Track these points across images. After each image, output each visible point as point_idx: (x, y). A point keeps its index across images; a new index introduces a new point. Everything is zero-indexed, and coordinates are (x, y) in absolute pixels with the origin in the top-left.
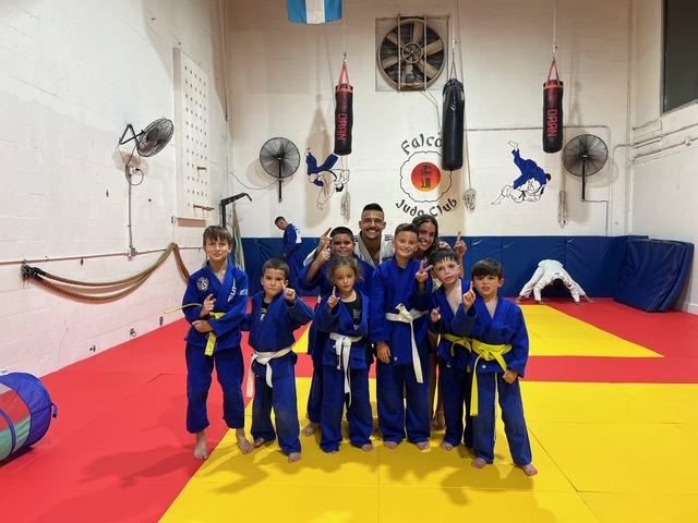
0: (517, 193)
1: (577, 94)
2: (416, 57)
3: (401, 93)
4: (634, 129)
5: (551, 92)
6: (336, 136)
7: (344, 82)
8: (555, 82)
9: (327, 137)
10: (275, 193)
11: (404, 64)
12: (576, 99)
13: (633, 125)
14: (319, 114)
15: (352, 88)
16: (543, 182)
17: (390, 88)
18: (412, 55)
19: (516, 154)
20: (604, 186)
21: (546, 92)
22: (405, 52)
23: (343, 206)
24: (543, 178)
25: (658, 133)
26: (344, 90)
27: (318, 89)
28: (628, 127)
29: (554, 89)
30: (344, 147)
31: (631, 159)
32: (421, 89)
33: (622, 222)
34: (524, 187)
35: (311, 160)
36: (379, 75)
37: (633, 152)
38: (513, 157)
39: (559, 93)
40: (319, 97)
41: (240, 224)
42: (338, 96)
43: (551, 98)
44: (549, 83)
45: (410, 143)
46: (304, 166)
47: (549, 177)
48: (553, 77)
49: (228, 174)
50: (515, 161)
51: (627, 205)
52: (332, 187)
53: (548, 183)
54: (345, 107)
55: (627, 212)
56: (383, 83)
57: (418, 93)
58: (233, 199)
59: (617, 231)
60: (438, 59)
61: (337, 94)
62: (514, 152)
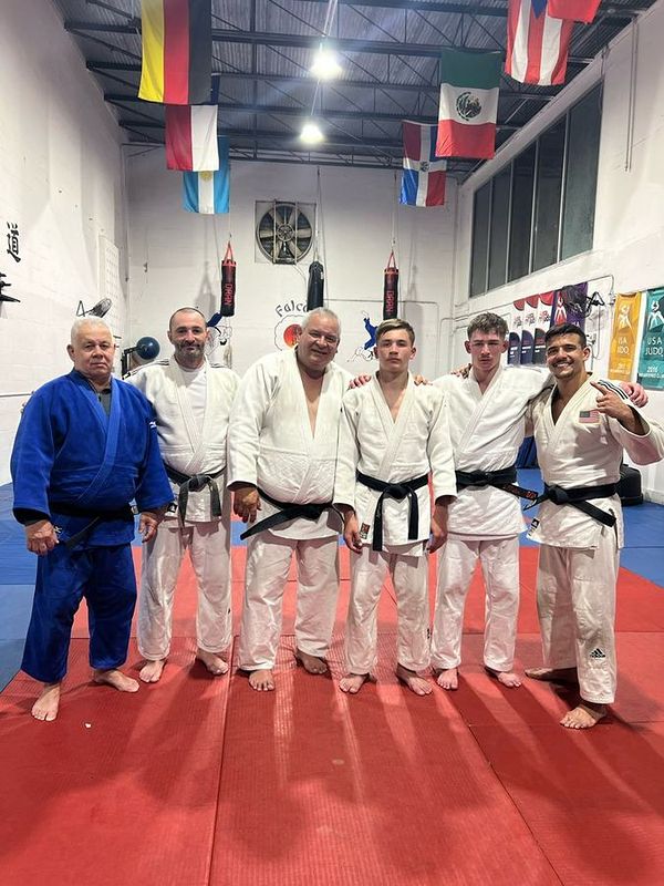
0: (367, 353)
1: (414, 276)
3: (276, 266)
4: (456, 306)
5: (389, 277)
6: (222, 301)
7: (229, 258)
8: (393, 269)
9: (213, 298)
12: (413, 280)
13: (456, 303)
14: (206, 280)
15: (235, 263)
17: (267, 261)
18: (285, 234)
19: (367, 321)
21: (386, 276)
23: (226, 357)
26: (229, 265)
27: (206, 257)
28: (452, 305)
29: (392, 274)
30: (228, 310)
31: (454, 329)
32: (292, 263)
34: (372, 349)
36: (258, 249)
37: (455, 324)
38: (365, 323)
39: (395, 278)
40: (206, 264)
42: (224, 269)
43: (389, 282)
44: (389, 269)
45: (283, 307)
48: (392, 266)
50: (367, 326)
52: (217, 341)
56: (261, 256)
57: (290, 266)
60: (305, 243)
61: (223, 268)
62: (365, 320)
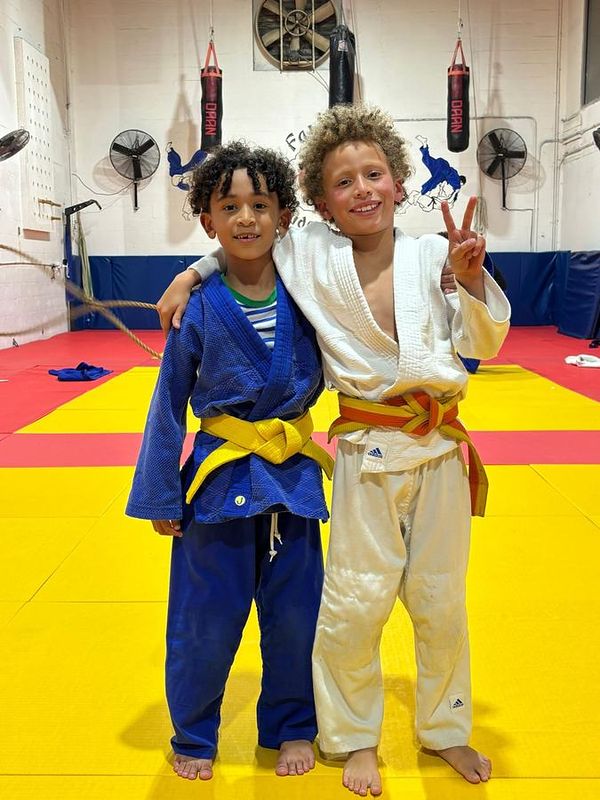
0: (426, 200)
1: (496, 78)
2: (303, 29)
3: (285, 73)
4: (564, 121)
5: (455, 80)
6: (204, 131)
7: (212, 64)
8: (461, 67)
9: (193, 127)
10: (130, 198)
11: (288, 37)
12: (496, 84)
13: (563, 116)
14: (182, 100)
15: (221, 72)
16: (456, 187)
17: (271, 66)
18: (297, 25)
19: (425, 151)
20: (528, 192)
21: (450, 78)
22: (289, 23)
24: (457, 181)
25: (579, 129)
26: (212, 74)
27: (182, 66)
28: (557, 120)
29: (459, 75)
31: (561, 157)
32: (309, 69)
33: (549, 235)
34: (434, 192)
35: (173, 157)
36: (258, 50)
37: (562, 149)
38: (421, 155)
39: (465, 79)
40: (182, 78)
41: (86, 239)
42: (204, 80)
43: (455, 87)
44: (454, 68)
45: (296, 136)
46: (165, 165)
47: (463, 179)
48: (459, 62)
49: (70, 175)
50: (424, 160)
51: (555, 215)
53: (463, 187)
54: (213, 96)
55: (555, 222)
56: (262, 59)
57: (305, 73)
58: (78, 207)
59: (543, 246)
62: (422, 148)
